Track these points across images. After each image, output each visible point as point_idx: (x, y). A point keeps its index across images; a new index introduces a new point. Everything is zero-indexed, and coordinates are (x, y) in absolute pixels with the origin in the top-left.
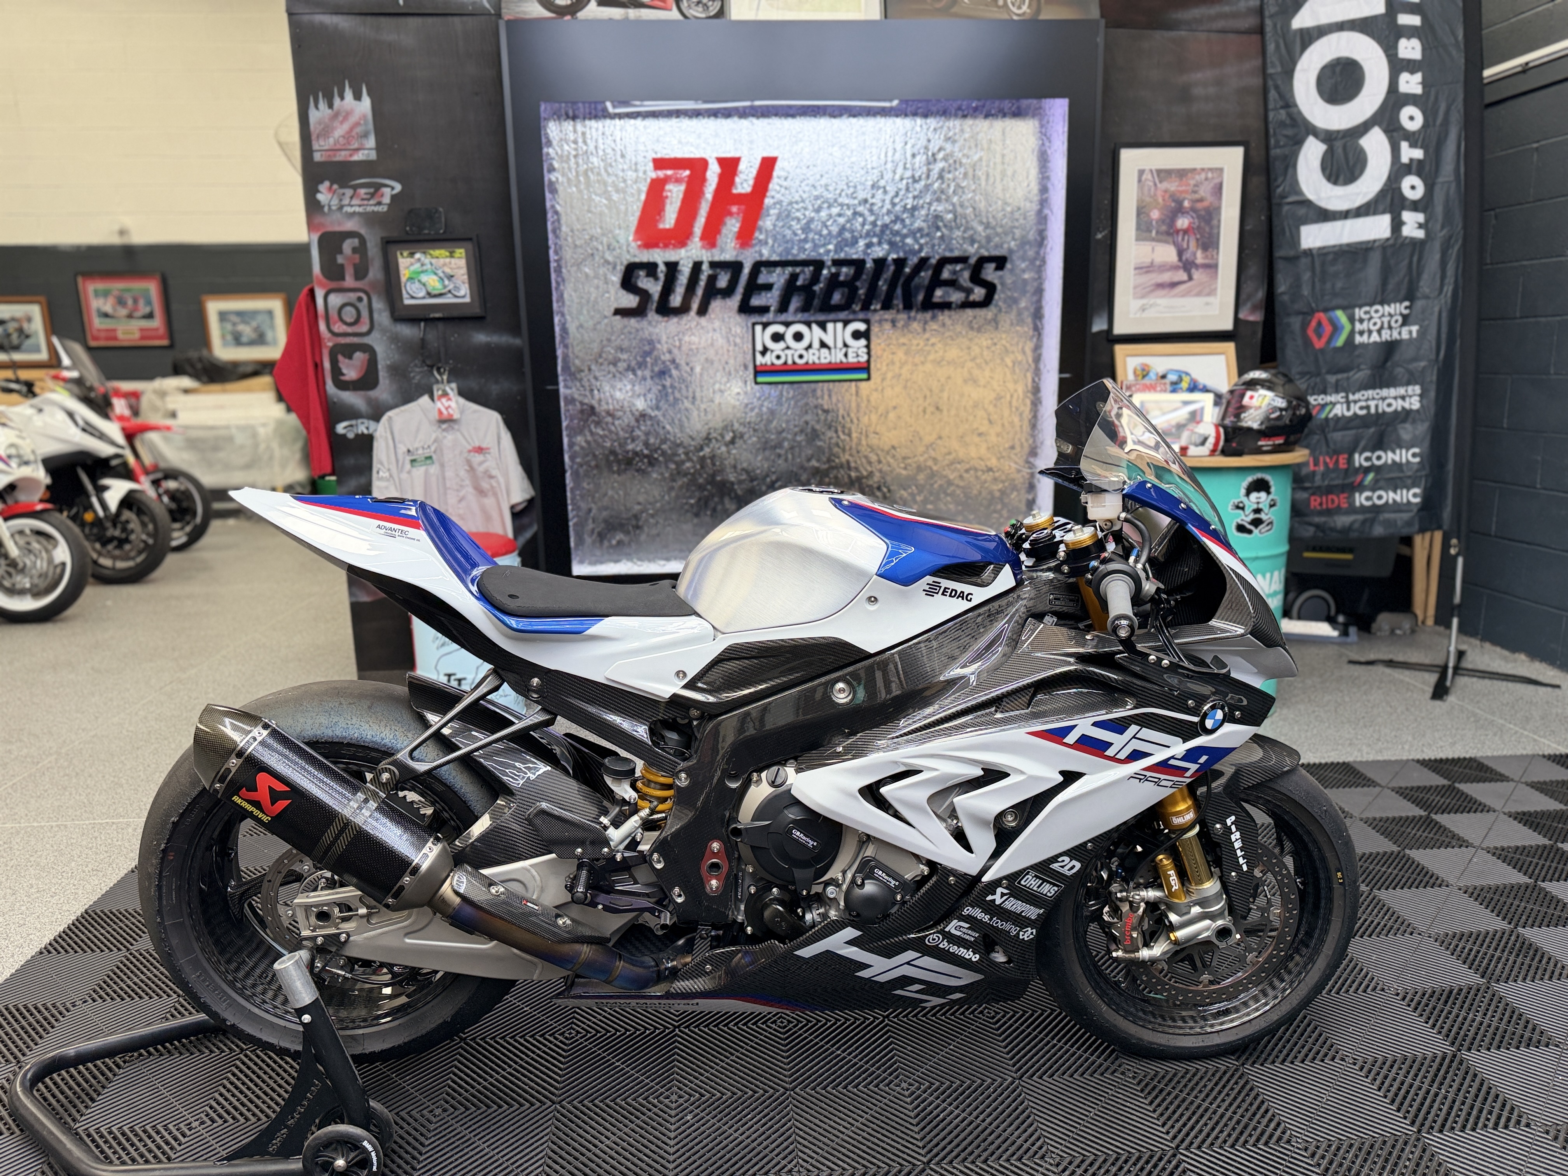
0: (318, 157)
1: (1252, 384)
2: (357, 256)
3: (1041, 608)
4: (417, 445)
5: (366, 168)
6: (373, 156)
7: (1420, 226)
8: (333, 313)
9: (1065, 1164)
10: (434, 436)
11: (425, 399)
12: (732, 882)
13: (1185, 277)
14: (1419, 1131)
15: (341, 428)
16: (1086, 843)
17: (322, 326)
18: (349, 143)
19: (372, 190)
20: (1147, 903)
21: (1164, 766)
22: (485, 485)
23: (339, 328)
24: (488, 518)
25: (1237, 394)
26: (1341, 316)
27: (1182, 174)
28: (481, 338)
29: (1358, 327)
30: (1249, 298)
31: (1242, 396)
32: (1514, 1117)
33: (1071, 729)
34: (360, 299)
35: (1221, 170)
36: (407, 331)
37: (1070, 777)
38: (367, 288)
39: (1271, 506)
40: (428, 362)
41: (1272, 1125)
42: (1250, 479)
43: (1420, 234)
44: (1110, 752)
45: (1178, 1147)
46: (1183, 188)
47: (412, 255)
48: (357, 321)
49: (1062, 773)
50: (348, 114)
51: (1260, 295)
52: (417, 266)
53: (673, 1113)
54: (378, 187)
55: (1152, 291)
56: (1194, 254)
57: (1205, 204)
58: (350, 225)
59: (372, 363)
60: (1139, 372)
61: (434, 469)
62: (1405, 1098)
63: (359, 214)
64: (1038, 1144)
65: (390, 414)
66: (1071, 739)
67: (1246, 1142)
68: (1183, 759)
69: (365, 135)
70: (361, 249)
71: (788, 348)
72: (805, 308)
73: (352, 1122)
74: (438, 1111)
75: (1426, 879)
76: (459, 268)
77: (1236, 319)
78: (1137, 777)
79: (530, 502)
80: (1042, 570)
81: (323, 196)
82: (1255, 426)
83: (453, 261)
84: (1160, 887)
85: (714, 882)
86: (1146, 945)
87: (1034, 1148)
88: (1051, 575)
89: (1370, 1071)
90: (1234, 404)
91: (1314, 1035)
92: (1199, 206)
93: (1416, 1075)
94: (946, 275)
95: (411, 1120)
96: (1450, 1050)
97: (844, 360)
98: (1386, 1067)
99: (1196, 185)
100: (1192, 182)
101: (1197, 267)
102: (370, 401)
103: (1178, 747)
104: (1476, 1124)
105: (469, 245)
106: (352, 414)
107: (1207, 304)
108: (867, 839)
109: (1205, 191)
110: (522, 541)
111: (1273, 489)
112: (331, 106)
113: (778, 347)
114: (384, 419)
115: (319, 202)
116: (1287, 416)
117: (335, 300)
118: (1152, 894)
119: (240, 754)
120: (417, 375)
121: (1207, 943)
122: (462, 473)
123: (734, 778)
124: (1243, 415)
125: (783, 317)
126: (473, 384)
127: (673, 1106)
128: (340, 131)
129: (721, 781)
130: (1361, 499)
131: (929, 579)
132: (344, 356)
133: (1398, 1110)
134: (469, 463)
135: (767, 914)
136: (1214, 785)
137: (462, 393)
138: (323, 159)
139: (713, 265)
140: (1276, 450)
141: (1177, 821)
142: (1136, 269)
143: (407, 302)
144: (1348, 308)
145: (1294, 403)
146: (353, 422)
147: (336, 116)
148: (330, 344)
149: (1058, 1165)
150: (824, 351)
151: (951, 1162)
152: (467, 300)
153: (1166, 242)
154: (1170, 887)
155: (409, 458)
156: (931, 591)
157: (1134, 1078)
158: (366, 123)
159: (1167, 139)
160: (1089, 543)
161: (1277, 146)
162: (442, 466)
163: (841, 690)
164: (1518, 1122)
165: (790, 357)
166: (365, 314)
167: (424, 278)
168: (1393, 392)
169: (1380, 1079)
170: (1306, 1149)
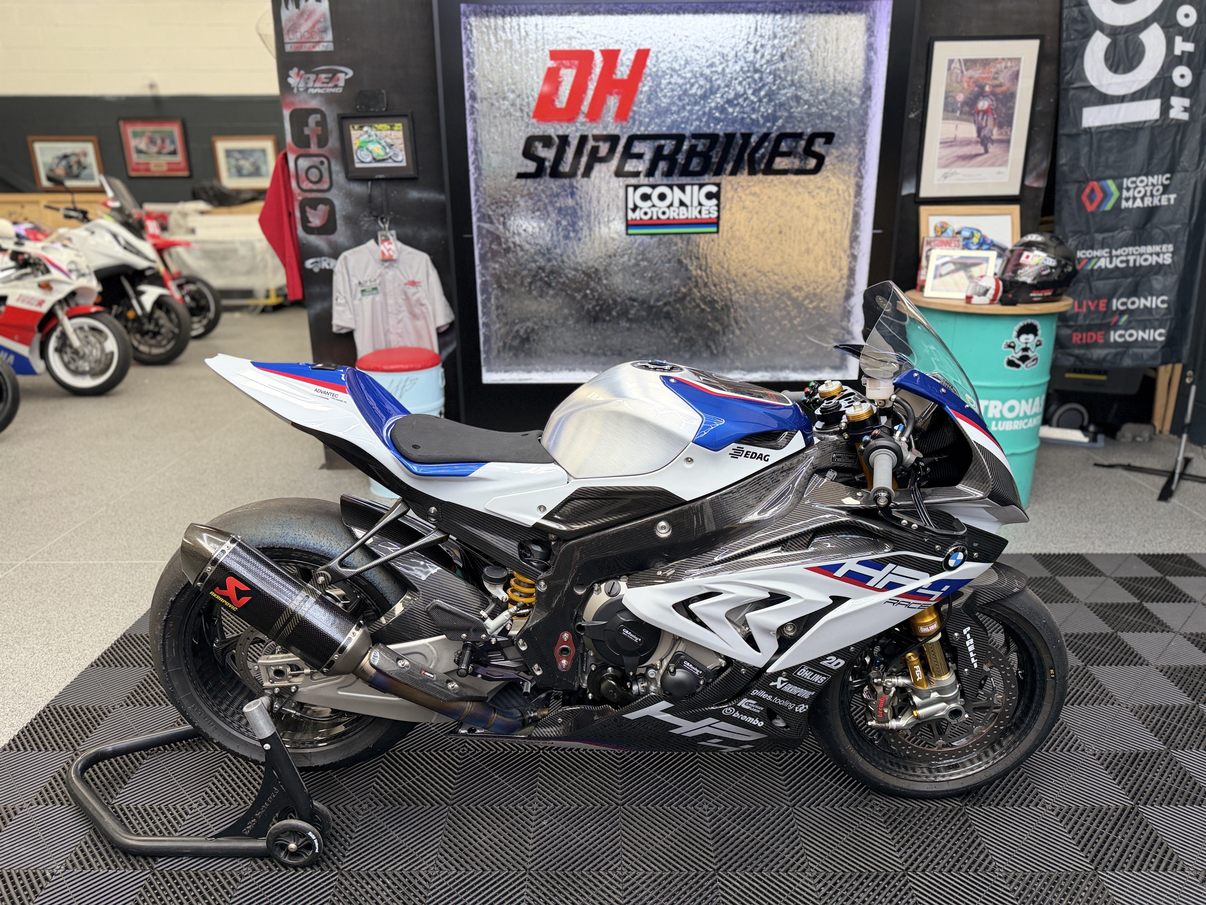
0: (288, 48)
1: (1029, 246)
2: (319, 128)
3: (824, 465)
4: (366, 278)
5: (326, 57)
6: (330, 47)
7: (1186, 110)
8: (302, 174)
9: (820, 877)
10: (379, 272)
11: (372, 243)
12: (578, 661)
13: (981, 150)
14: (1096, 868)
15: (309, 264)
16: (849, 647)
17: (294, 184)
18: (312, 37)
19: (330, 75)
20: (897, 688)
21: (913, 594)
22: (417, 311)
23: (306, 185)
24: (419, 336)
25: (1016, 253)
26: (1111, 185)
27: (985, 63)
28: (414, 194)
29: (1125, 194)
30: (1035, 167)
31: (1020, 255)
32: (1173, 862)
33: (840, 566)
34: (322, 163)
35: (1019, 60)
36: (358, 189)
37: (838, 601)
38: (327, 154)
39: (1037, 346)
40: (374, 213)
41: (982, 857)
42: (1021, 324)
43: (1185, 116)
44: (871, 583)
45: (907, 869)
46: (986, 75)
47: (361, 128)
48: (320, 180)
49: (831, 597)
50: (311, 13)
51: (1045, 165)
52: (365, 137)
53: (533, 818)
54: (335, 73)
55: (954, 162)
56: (991, 131)
57: (1004, 89)
58: (314, 104)
59: (332, 213)
60: (938, 229)
61: (378, 298)
62: (1089, 841)
63: (321, 94)
64: (802, 860)
65: (345, 254)
66: (840, 573)
67: (960, 868)
68: (929, 588)
69: (324, 31)
70: (322, 123)
71: (654, 206)
72: (668, 174)
73: (301, 818)
74: (365, 806)
75: (1131, 658)
76: (398, 138)
77: (1023, 186)
78: (892, 602)
79: (451, 325)
80: (828, 433)
81: (293, 81)
82: (1029, 281)
83: (393, 133)
84: (907, 675)
85: (564, 662)
86: (895, 717)
87: (798, 863)
88: (835, 437)
89: (1064, 817)
90: (1013, 262)
91: (1024, 785)
92: (998, 90)
93: (1100, 823)
94: (784, 147)
95: (346, 812)
96: (1129, 803)
97: (699, 216)
98: (1077, 815)
99: (997, 73)
100: (993, 70)
101: (993, 142)
102: (330, 244)
103: (926, 580)
104: (1142, 865)
105: (405, 120)
106: (317, 253)
107: (999, 173)
108: (677, 639)
109: (1004, 78)
110: (445, 354)
111: (1039, 332)
112: (298, 6)
113: (645, 205)
114: (341, 257)
115: (289, 85)
116: (1056, 274)
117: (304, 163)
118: (901, 681)
119: (215, 561)
120: (366, 223)
121: (942, 719)
122: (400, 301)
123: (581, 585)
124: (1019, 272)
125: (652, 180)
126: (409, 231)
127: (535, 812)
128: (305, 27)
129: (571, 589)
130: (1115, 336)
131: (734, 445)
132: (311, 207)
133: (1082, 850)
134: (405, 293)
135: (603, 686)
136: (954, 604)
137: (400, 238)
138: (292, 50)
139: (596, 138)
140: (1045, 300)
141: (923, 630)
142: (941, 143)
143: (358, 165)
144: (1118, 178)
145: (1063, 262)
146: (318, 259)
147: (302, 14)
148: (300, 198)
149: (814, 878)
150: (683, 209)
151: (735, 870)
152: (404, 164)
153: (968, 121)
154: (915, 677)
155: (360, 289)
156: (735, 455)
157: (880, 811)
158: (325, 21)
159: (975, 34)
160: (866, 417)
161: (1069, 39)
162: (385, 295)
163: (663, 528)
164: (1176, 867)
165: (655, 213)
166: (326, 174)
167: (371, 146)
168: (1149, 249)
169: (1071, 824)
170: (1006, 878)
